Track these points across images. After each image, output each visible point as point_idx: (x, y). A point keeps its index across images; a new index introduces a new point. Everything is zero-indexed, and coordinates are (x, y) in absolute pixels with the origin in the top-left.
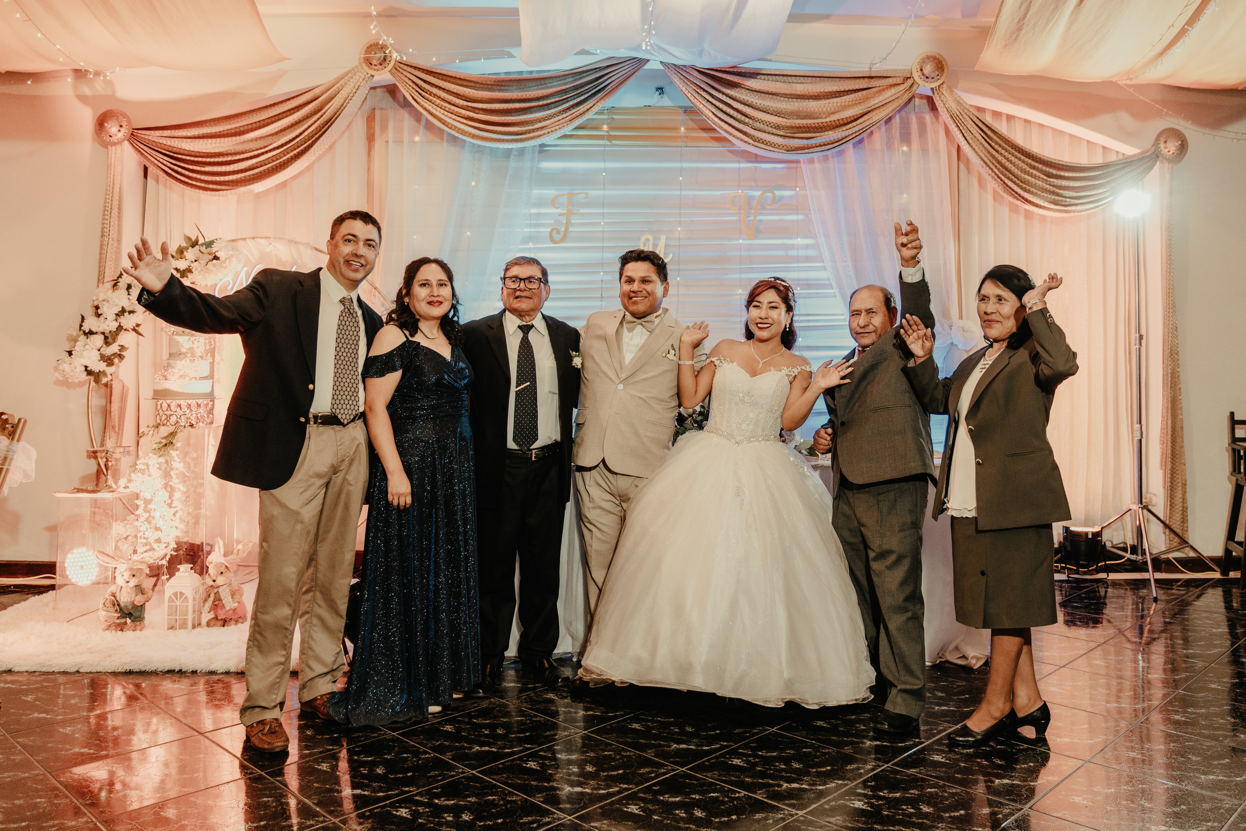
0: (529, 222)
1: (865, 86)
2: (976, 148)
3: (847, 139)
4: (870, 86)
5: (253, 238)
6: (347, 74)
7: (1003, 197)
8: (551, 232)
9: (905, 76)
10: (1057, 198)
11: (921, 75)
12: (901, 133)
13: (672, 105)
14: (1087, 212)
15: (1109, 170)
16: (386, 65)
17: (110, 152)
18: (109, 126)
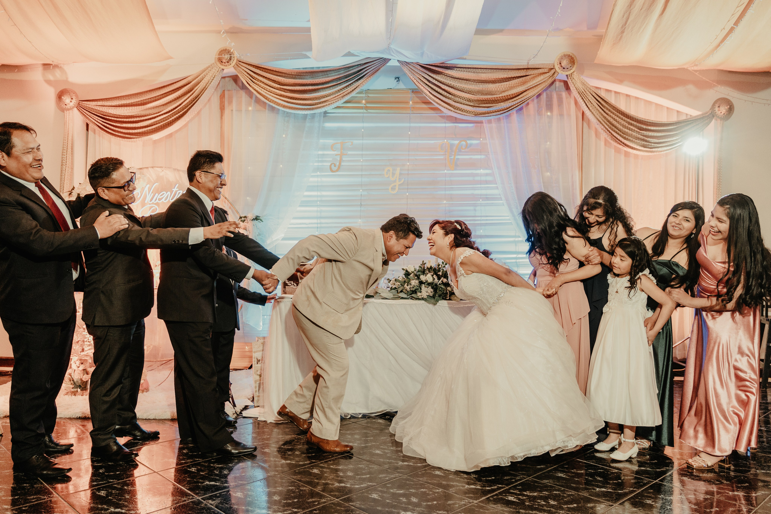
0: (317, 159)
1: (524, 75)
2: (594, 112)
3: (513, 108)
4: (527, 74)
5: (153, 167)
6: (207, 68)
7: (610, 143)
8: (331, 166)
9: (550, 67)
10: (645, 143)
11: (560, 67)
12: (546, 104)
13: (405, 88)
14: (665, 152)
15: (681, 125)
16: (231, 63)
17: (66, 115)
18: (65, 99)
